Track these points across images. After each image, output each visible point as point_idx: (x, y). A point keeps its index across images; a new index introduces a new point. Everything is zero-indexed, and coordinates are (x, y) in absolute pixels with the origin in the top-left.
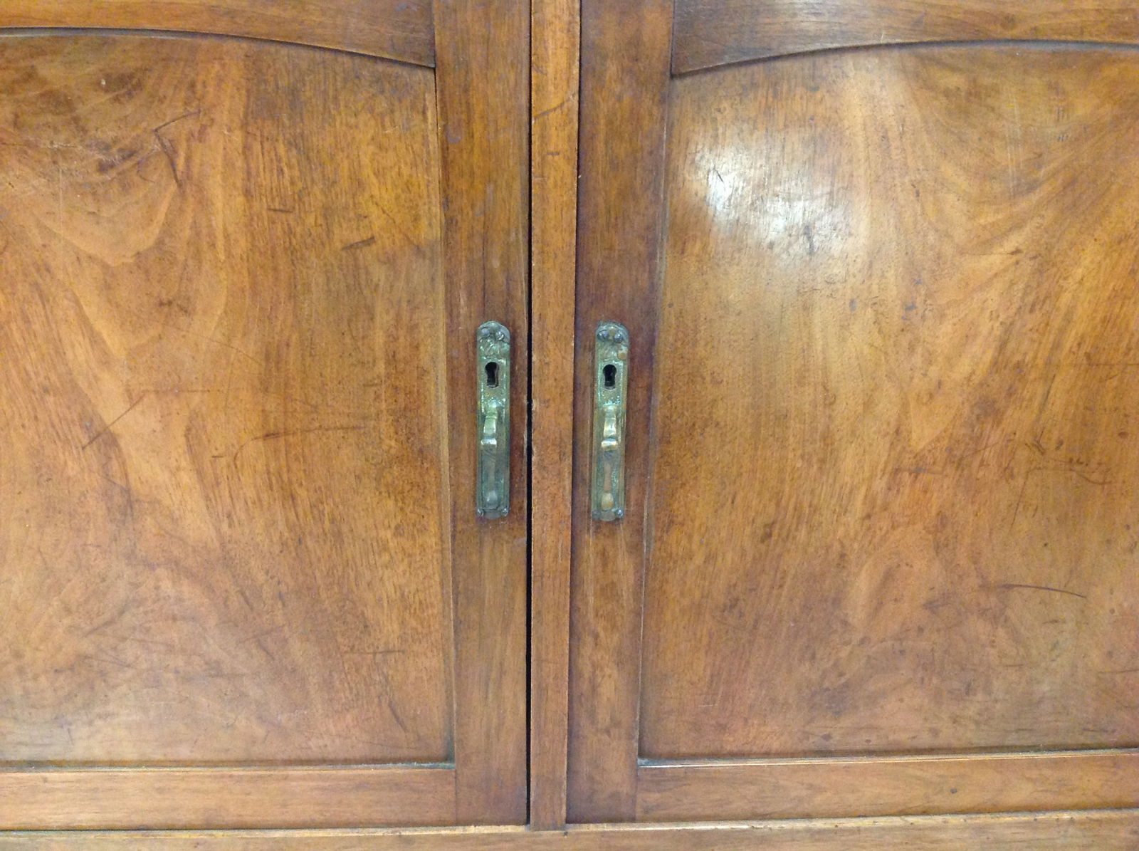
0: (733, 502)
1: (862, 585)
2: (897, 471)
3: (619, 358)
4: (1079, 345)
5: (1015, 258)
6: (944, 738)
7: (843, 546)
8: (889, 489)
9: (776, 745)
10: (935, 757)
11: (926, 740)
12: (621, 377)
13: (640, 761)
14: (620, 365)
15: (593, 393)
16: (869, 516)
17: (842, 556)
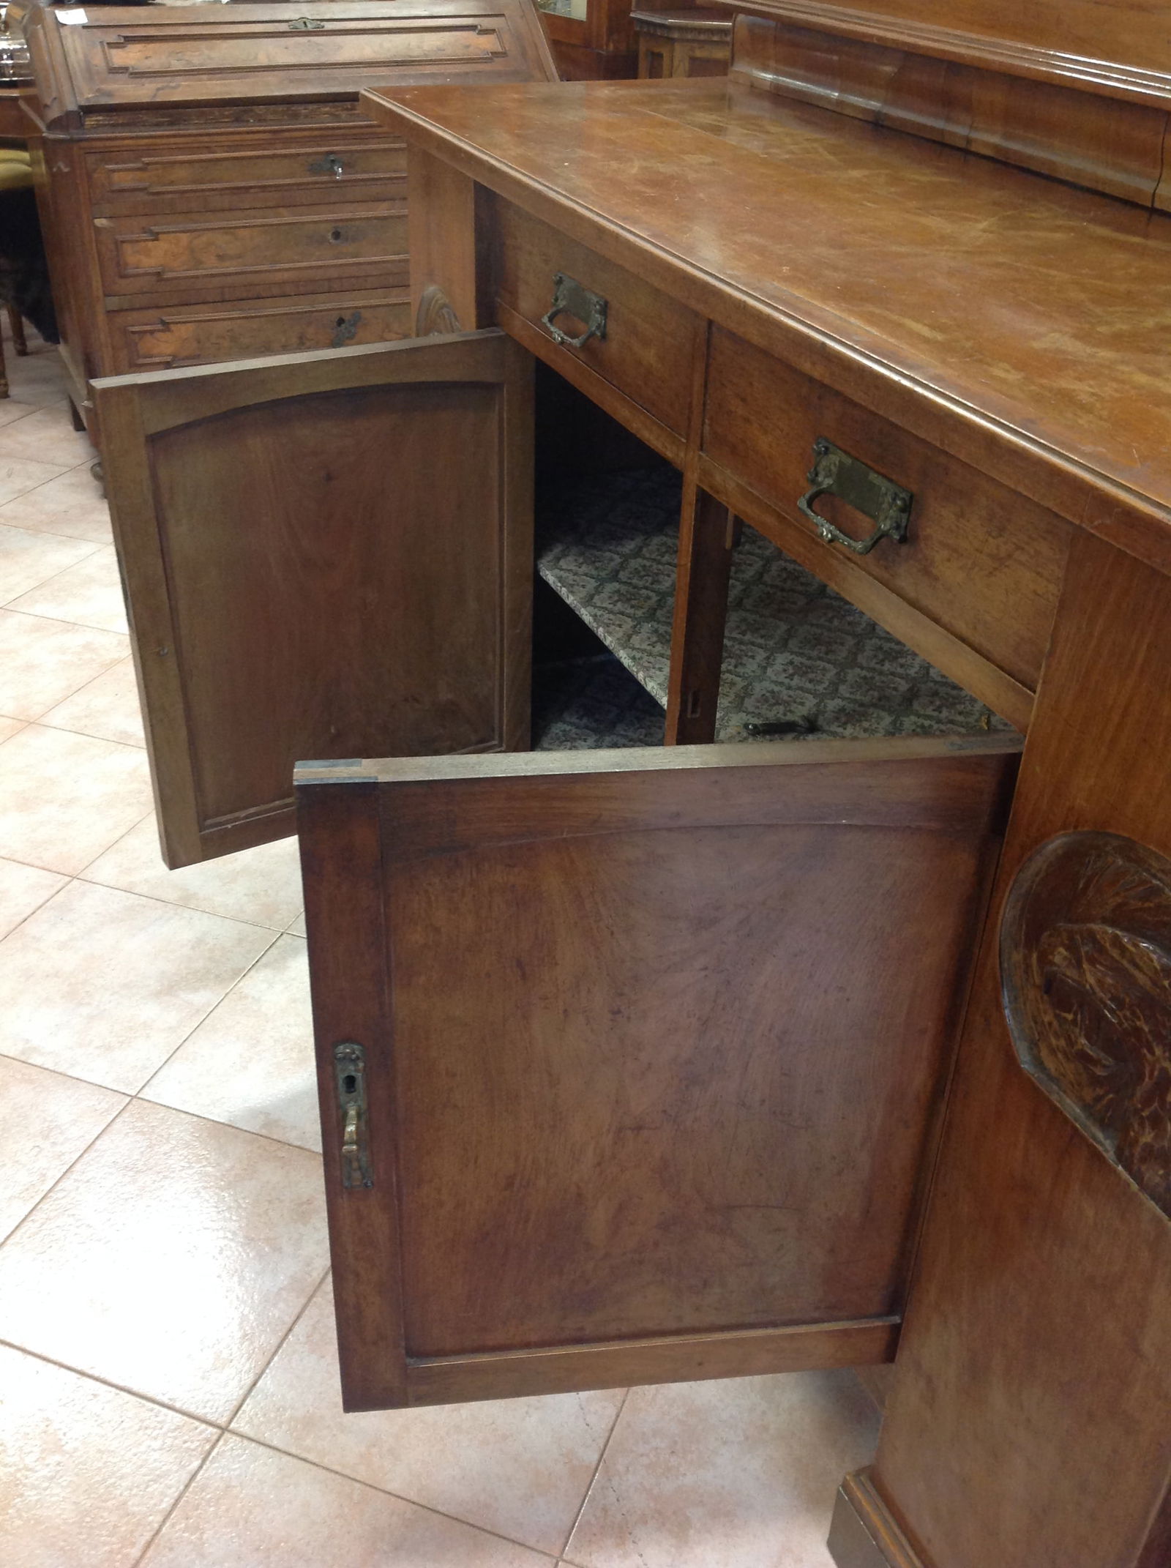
0: (476, 1162)
1: (599, 1217)
2: (620, 1130)
3: (356, 1071)
4: (770, 1030)
5: (703, 973)
6: (689, 1320)
7: (578, 1187)
8: (616, 1143)
9: (533, 1337)
10: (682, 1338)
11: (673, 1325)
12: (360, 1083)
13: (409, 1361)
14: (359, 1076)
15: (337, 1097)
16: (599, 1164)
17: (579, 1195)
